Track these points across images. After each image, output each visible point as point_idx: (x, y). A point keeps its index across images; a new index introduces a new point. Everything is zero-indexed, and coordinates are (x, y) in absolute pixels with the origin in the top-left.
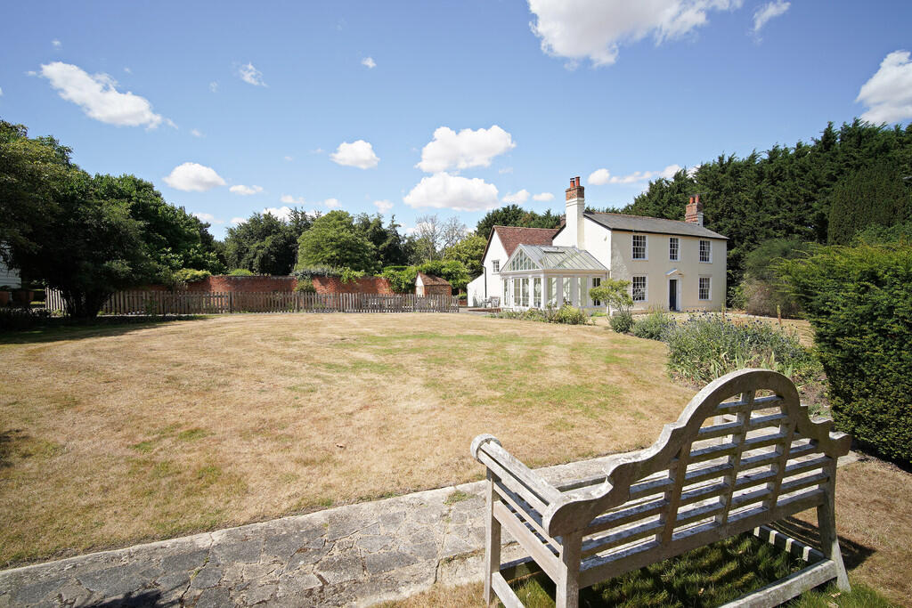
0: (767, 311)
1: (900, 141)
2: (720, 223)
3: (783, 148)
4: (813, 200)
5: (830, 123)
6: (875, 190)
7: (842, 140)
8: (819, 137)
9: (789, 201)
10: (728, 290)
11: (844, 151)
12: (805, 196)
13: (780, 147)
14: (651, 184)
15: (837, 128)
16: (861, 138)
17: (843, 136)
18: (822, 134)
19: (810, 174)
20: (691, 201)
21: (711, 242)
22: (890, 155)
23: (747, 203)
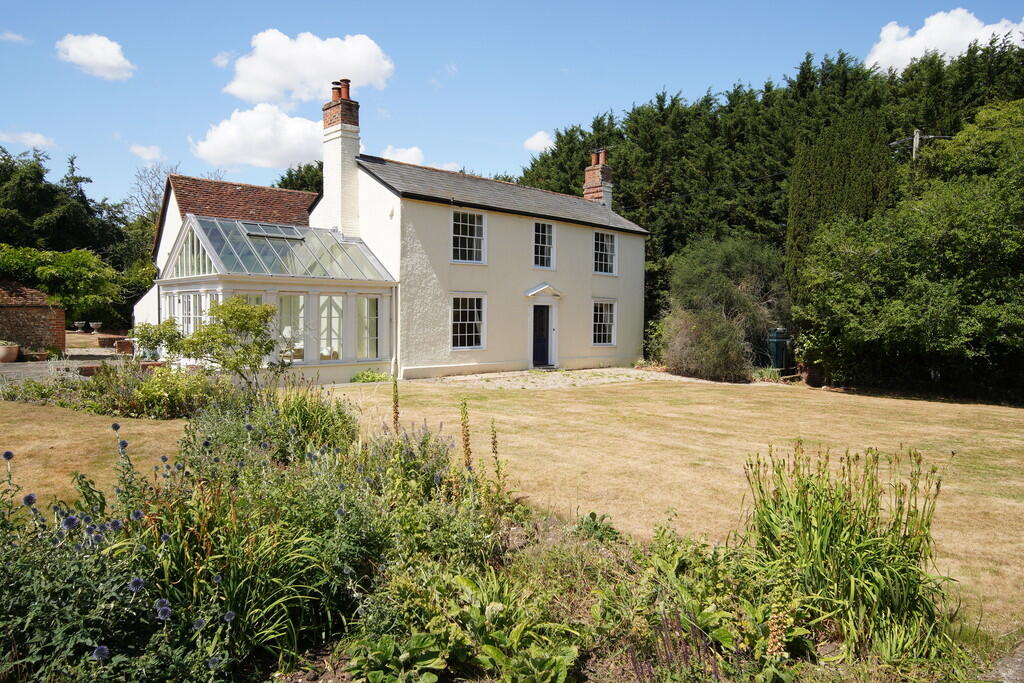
0: (693, 367)
1: (894, 92)
2: (655, 210)
3: (747, 90)
4: (781, 177)
5: (809, 56)
6: (848, 155)
7: (823, 84)
8: (794, 75)
9: (750, 177)
10: (646, 326)
11: (825, 102)
12: (772, 168)
13: (744, 88)
14: (559, 135)
15: (817, 64)
16: (846, 81)
17: (825, 76)
18: (798, 72)
19: (779, 134)
20: (594, 161)
21: (617, 237)
22: (879, 112)
23: (693, 176)
